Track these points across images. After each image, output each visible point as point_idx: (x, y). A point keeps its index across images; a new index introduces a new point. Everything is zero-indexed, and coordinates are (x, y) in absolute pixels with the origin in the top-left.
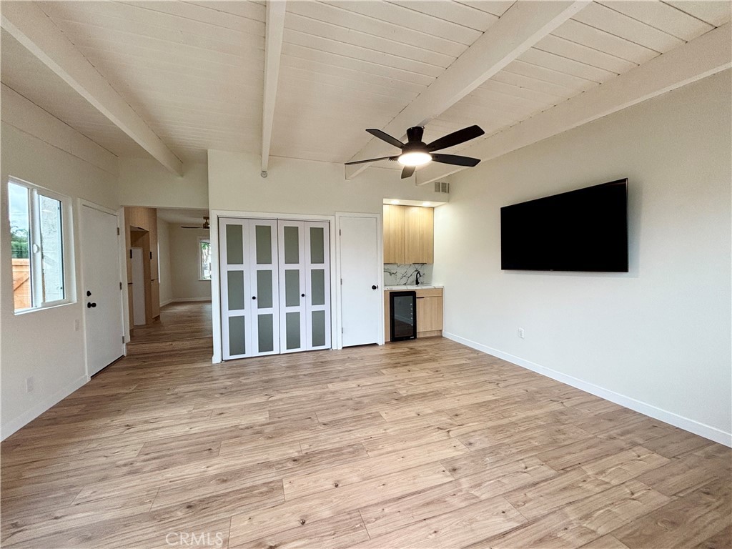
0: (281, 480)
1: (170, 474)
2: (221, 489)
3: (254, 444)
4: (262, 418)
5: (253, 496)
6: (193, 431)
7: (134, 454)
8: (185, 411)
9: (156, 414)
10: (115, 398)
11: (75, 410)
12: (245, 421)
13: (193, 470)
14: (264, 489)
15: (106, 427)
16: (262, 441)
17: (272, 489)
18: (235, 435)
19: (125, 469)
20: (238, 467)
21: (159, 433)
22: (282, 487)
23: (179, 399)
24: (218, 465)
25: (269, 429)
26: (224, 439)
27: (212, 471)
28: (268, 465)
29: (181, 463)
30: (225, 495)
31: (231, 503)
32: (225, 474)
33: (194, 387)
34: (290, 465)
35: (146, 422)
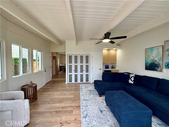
0: (73, 110)
1: (54, 105)
2: (62, 110)
3: (70, 102)
4: (72, 96)
5: (67, 112)
6: (59, 97)
7: (49, 100)
8: (59, 93)
9: (54, 93)
10: (48, 89)
11: (42, 90)
12: (69, 97)
13: (58, 105)
14: (70, 111)
15: (46, 94)
16: (71, 101)
17: (71, 112)
18: (66, 99)
19: (47, 103)
20: (66, 106)
21: (54, 97)
22: (73, 112)
23: (58, 91)
24: (62, 105)
25: (73, 99)
26: (65, 100)
27: (61, 106)
28: (71, 107)
29: (56, 103)
30: (62, 111)
31: (63, 113)
32: (63, 107)
33: (61, 88)
34: (75, 107)
35: (52, 94)
